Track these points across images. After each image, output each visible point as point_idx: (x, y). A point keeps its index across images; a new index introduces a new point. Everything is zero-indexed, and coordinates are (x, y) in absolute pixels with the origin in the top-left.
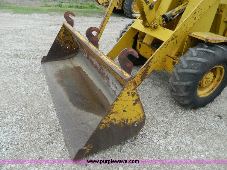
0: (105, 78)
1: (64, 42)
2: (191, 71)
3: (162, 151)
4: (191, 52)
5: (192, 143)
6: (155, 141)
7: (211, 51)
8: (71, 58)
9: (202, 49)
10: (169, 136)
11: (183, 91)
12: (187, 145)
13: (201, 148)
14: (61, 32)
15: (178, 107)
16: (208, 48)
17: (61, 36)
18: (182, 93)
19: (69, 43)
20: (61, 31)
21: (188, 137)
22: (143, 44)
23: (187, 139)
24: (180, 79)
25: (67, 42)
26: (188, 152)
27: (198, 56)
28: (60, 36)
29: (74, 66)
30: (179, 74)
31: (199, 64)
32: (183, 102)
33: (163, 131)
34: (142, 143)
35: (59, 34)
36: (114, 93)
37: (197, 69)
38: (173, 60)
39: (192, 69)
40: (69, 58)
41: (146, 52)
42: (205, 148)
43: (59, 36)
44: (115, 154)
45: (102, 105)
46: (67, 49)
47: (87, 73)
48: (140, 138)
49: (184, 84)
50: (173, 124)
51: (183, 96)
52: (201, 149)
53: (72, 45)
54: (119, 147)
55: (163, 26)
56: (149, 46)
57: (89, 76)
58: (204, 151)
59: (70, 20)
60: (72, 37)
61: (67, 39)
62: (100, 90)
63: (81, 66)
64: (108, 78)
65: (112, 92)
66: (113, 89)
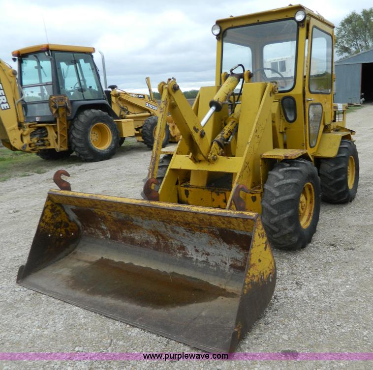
0: (175, 252)
1: (54, 227)
2: (287, 197)
3: (309, 302)
4: (276, 176)
5: (329, 280)
6: (294, 297)
7: (295, 168)
8: (70, 252)
9: (285, 169)
10: (302, 285)
11: (287, 227)
12: (327, 285)
13: (341, 280)
14: (47, 210)
15: (284, 254)
16: (290, 166)
17: (48, 217)
18: (286, 229)
19: (63, 225)
20: (45, 208)
21: (321, 277)
22: (192, 189)
23: (322, 279)
24: (278, 212)
25: (58, 225)
26: (333, 290)
27: (285, 178)
28: (46, 217)
29: (90, 262)
30: (273, 206)
31: (291, 187)
32: (290, 241)
33: (292, 283)
34: (282, 305)
35: (43, 214)
36: (205, 265)
37: (292, 193)
38: (251, 195)
39: (286, 194)
40: (67, 255)
41: (202, 199)
42: (344, 279)
43: (44, 218)
44: (265, 329)
45: (195, 290)
46: (60, 239)
47: (126, 262)
48: (276, 301)
49: (285, 215)
50: (296, 273)
51: (289, 233)
52: (342, 282)
53: (67, 228)
54: (262, 321)
55: (222, 155)
56: (203, 189)
57: (136, 264)
58: (346, 282)
59: (64, 185)
60: (66, 213)
61: (58, 219)
62: (173, 273)
63: (104, 256)
64: (182, 248)
65: (200, 265)
66: (200, 259)
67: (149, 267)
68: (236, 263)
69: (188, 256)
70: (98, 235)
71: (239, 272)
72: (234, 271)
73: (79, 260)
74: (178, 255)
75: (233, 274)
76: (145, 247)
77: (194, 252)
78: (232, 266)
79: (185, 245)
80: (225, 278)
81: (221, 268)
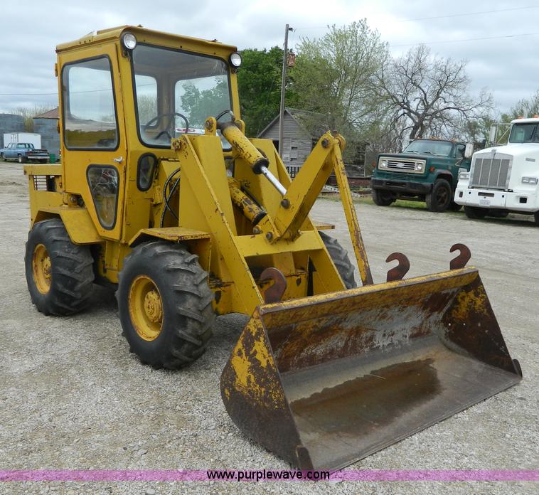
65: (387, 351)
68: (413, 331)
69: (375, 346)
72: (414, 341)
74: (366, 350)
77: (381, 339)
78: (411, 337)
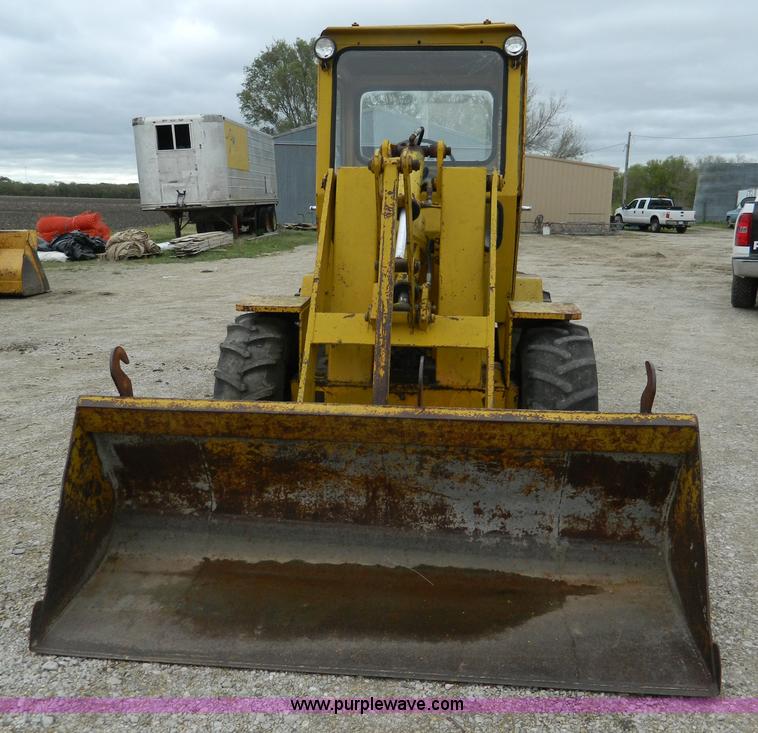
0: (416, 520)
14: (75, 452)
17: (76, 468)
28: (73, 470)
36: (497, 539)
47: (283, 560)
63: (209, 556)
64: (441, 509)
65: (485, 541)
66: (485, 528)
67: (352, 562)
68: (575, 525)
69: (452, 526)
70: (175, 507)
71: (581, 543)
72: (570, 542)
73: (145, 574)
74: (425, 526)
75: (568, 550)
76: (330, 519)
77: (469, 516)
78: (564, 533)
79: (448, 501)
80: (552, 559)
81: (539, 540)
